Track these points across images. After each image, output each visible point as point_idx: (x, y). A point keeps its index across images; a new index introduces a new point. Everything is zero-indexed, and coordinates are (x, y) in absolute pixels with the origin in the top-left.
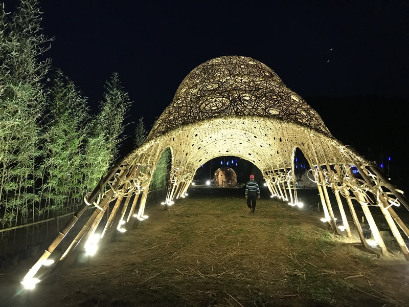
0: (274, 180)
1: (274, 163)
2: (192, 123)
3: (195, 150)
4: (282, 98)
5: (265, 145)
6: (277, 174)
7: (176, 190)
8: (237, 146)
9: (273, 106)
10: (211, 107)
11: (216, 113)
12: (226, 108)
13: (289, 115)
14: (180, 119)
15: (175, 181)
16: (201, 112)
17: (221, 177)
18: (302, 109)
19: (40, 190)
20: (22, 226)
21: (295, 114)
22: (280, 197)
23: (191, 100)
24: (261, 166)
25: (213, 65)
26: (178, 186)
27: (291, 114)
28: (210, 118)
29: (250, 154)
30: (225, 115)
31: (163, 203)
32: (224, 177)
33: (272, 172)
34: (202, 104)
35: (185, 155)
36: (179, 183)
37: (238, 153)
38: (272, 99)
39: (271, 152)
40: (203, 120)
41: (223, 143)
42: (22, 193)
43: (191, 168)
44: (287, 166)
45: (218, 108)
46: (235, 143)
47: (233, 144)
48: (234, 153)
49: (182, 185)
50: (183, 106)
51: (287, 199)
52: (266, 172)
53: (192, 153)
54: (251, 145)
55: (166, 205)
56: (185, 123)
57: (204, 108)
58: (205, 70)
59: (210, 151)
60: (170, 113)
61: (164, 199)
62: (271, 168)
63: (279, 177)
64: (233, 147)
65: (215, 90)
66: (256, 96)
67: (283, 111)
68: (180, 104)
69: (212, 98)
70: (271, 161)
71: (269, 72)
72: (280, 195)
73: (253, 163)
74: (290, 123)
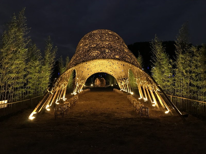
0: (121, 83)
1: (121, 75)
2: (86, 61)
3: (86, 70)
4: (120, 51)
5: (117, 68)
6: (123, 80)
7: (78, 88)
8: (105, 68)
9: (117, 54)
10: (93, 55)
11: (95, 57)
12: (99, 55)
13: (123, 58)
14: (81, 59)
15: (77, 84)
16: (89, 56)
17: (98, 82)
18: (128, 55)
19: (25, 87)
20: (20, 101)
21: (125, 58)
22: (124, 91)
23: (85, 52)
24: (116, 77)
25: (94, 34)
26: (78, 86)
27: (124, 58)
28: (93, 59)
29: (111, 72)
30: (99, 58)
31: (72, 94)
32: (99, 82)
33: (120, 79)
34: (90, 53)
35: (81, 72)
36: (79, 85)
37: (106, 71)
38: (117, 51)
39: (120, 71)
40: (90, 60)
41: (99, 67)
42: (20, 89)
43: (84, 78)
44: (126, 77)
45: (96, 55)
46: (105, 66)
47: (103, 67)
48: (104, 71)
49: (80, 86)
50: (82, 54)
51: (127, 91)
52: (118, 80)
53: (84, 71)
54: (111, 67)
55: (73, 94)
56: (83, 61)
57: (91, 55)
58: (90, 36)
59: (93, 70)
60: (77, 56)
61: (72, 92)
62: (120, 78)
63: (123, 81)
64: (103, 68)
65: (95, 47)
66: (111, 50)
67: (120, 56)
68: (81, 53)
69: (93, 51)
70: (120, 75)
71: (118, 37)
72: (124, 89)
73: (112, 75)
74: (123, 61)
